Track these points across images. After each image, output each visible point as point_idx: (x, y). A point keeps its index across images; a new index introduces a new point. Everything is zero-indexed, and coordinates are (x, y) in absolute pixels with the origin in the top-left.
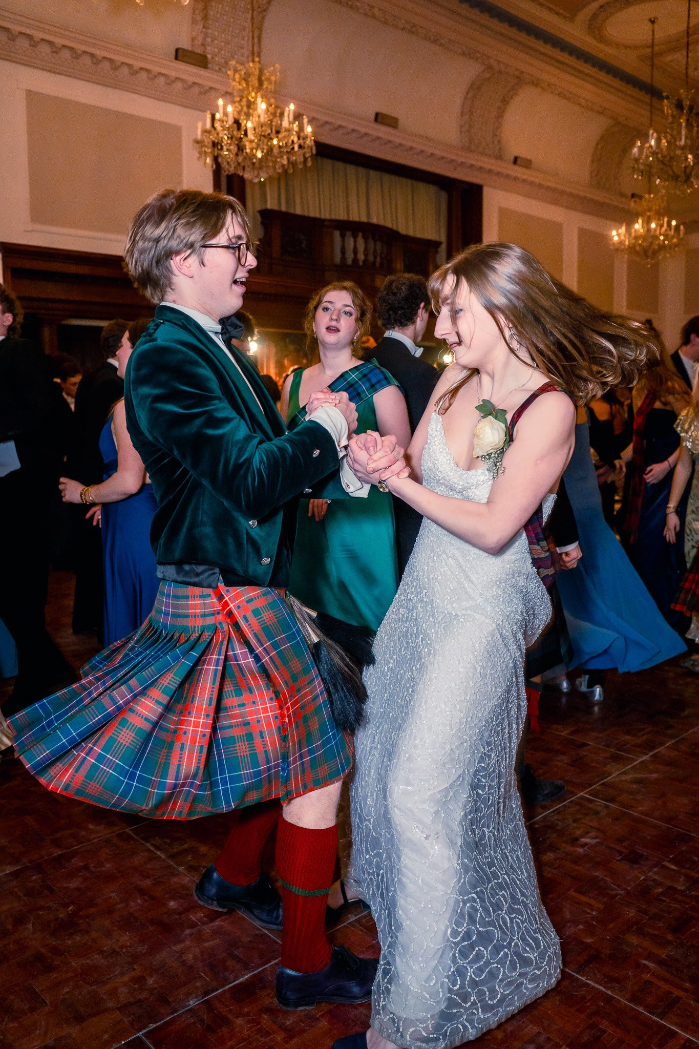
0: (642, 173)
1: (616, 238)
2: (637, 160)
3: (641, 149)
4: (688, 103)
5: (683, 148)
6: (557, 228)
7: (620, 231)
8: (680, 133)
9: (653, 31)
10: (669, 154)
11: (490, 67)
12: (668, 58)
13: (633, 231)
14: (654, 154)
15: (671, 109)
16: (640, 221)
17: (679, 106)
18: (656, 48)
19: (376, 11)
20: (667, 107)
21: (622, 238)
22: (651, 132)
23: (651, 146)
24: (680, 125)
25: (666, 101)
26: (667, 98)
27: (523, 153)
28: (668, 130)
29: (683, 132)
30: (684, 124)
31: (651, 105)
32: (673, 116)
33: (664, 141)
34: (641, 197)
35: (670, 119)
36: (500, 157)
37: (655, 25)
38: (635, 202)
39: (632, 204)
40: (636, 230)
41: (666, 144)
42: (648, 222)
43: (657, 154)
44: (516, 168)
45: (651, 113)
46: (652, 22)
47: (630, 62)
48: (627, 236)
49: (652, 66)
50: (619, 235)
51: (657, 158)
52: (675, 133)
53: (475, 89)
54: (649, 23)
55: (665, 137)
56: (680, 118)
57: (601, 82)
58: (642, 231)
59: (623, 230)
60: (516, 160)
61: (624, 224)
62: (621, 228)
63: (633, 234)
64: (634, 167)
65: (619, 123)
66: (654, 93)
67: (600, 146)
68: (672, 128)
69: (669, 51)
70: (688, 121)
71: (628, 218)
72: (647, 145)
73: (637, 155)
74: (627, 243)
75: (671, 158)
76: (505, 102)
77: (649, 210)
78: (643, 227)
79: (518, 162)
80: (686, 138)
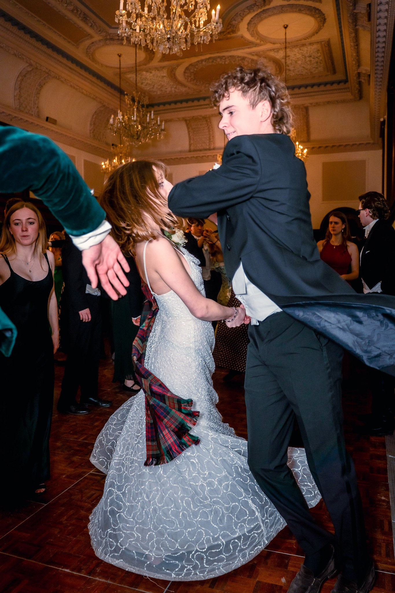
0: (116, 132)
1: (104, 167)
2: (112, 125)
3: (114, 119)
5: (135, 121)
7: (106, 163)
8: (133, 114)
9: (120, 61)
10: (128, 124)
11: (31, 65)
12: (129, 76)
14: (120, 122)
15: (129, 101)
16: (116, 158)
17: (133, 100)
18: (122, 70)
20: (127, 100)
21: (107, 166)
22: (119, 111)
23: (119, 119)
25: (126, 97)
26: (127, 94)
27: (52, 116)
28: (128, 112)
29: (135, 114)
30: (135, 109)
31: (120, 98)
33: (126, 117)
34: (116, 146)
35: (129, 106)
36: (38, 116)
37: (121, 57)
38: (113, 148)
39: (112, 149)
40: (114, 163)
41: (127, 119)
42: (120, 159)
43: (122, 123)
44: (47, 123)
45: (120, 103)
46: (120, 56)
47: (109, 75)
48: (110, 166)
49: (120, 78)
50: (105, 164)
51: (122, 125)
52: (131, 113)
53: (23, 76)
54: (118, 56)
55: (126, 115)
56: (134, 106)
57: (94, 82)
58: (117, 163)
59: (107, 162)
60: (47, 119)
61: (108, 159)
63: (113, 165)
64: (111, 129)
65: (104, 106)
66: (121, 92)
67: (94, 117)
68: (130, 111)
69: (128, 72)
70: (137, 108)
71: (110, 157)
72: (117, 118)
73: (112, 123)
74: (110, 170)
75: (130, 126)
76: (41, 86)
77: (121, 153)
78: (118, 161)
79: (49, 120)
80: (137, 117)
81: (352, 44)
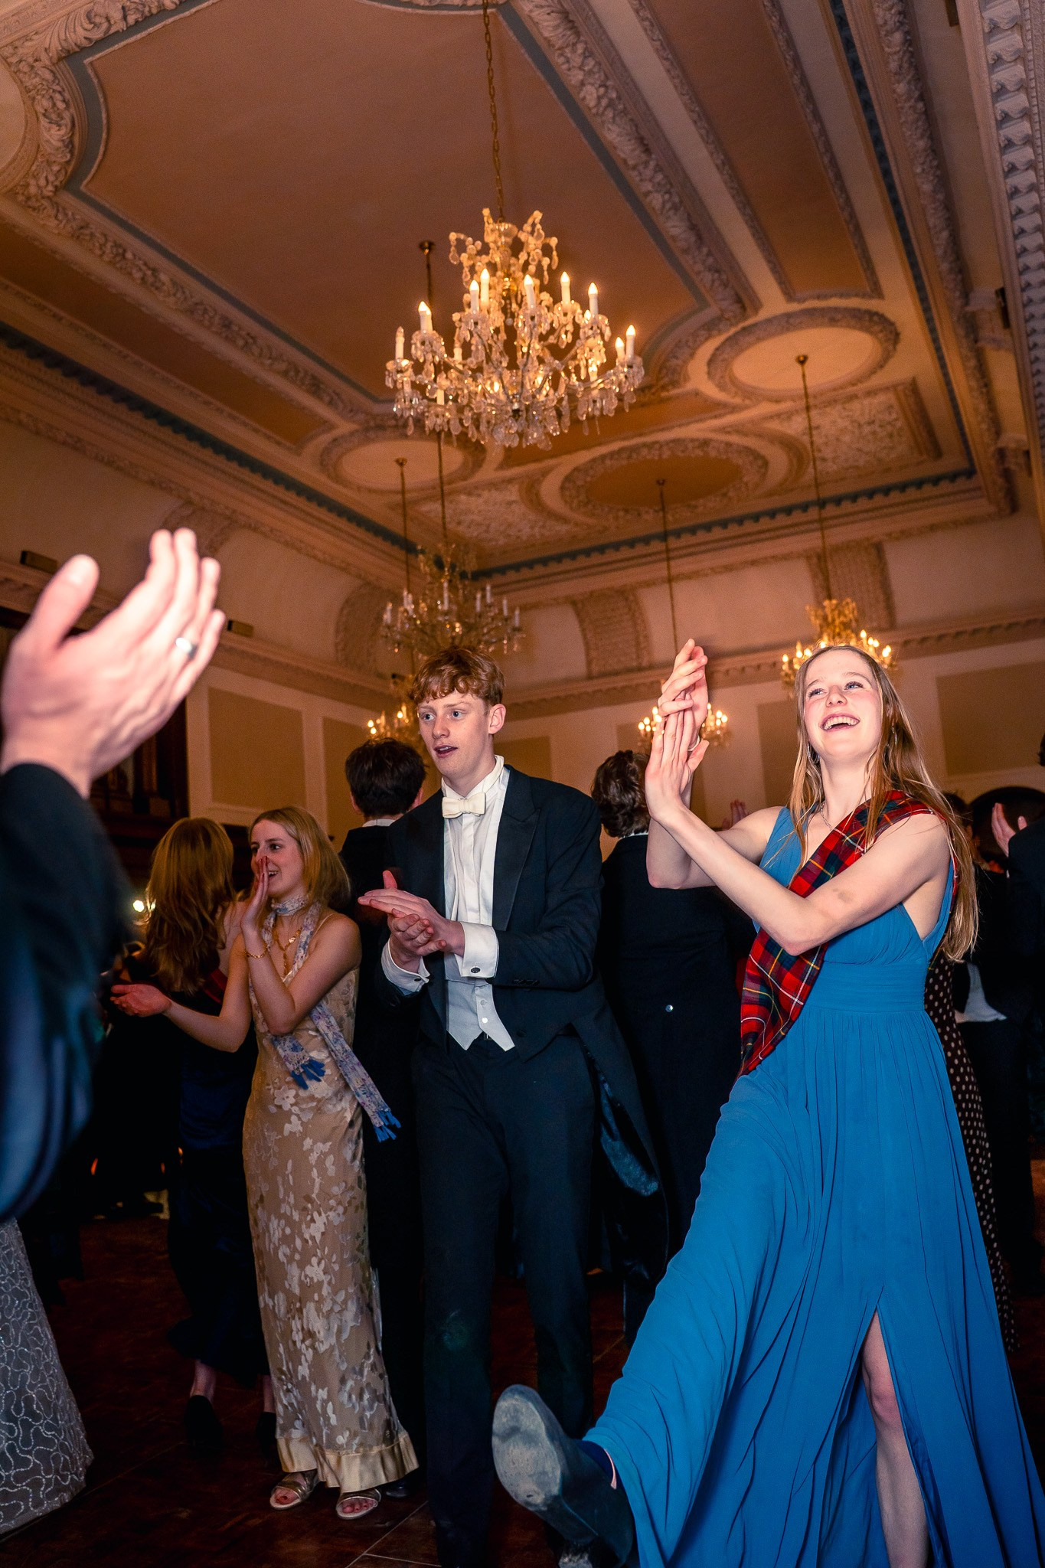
0: (399, 644)
1: (373, 731)
2: (389, 627)
3: (394, 612)
4: (449, 560)
5: (446, 613)
6: (294, 718)
7: (378, 721)
8: (441, 596)
9: (402, 474)
10: (430, 621)
11: (189, 502)
12: (425, 508)
13: (396, 721)
14: (410, 619)
15: (429, 566)
16: (404, 708)
17: (439, 564)
18: (408, 496)
19: (23, 417)
20: (423, 564)
21: (383, 730)
22: (405, 593)
23: (406, 611)
24: (441, 587)
25: (421, 556)
26: (422, 552)
27: (242, 617)
28: (427, 592)
29: (446, 595)
30: (446, 585)
31: (407, 564)
32: (431, 575)
33: (423, 605)
34: (402, 678)
35: (429, 579)
37: (405, 469)
38: (395, 683)
39: (392, 686)
40: (399, 720)
41: (426, 609)
43: (415, 620)
44: (230, 635)
45: (408, 572)
46: (401, 463)
47: (376, 509)
48: (388, 728)
49: (405, 515)
50: (376, 726)
51: (416, 624)
52: (436, 595)
54: (397, 465)
55: (424, 601)
56: (441, 577)
57: (340, 530)
58: (407, 721)
59: (382, 720)
61: (384, 713)
62: (380, 717)
63: (396, 726)
64: (386, 637)
65: (369, 583)
66: (408, 547)
67: (345, 612)
68: (431, 590)
69: (424, 499)
70: (450, 581)
71: (390, 706)
72: (402, 609)
73: (389, 621)
75: (434, 627)
79: (234, 627)
80: (450, 602)
81: (973, 384)
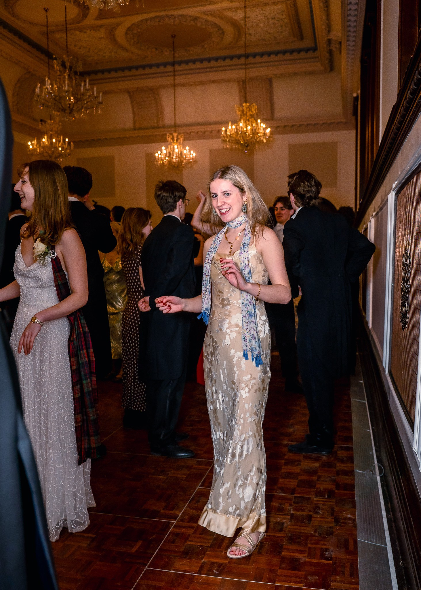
0: (43, 105)
1: (31, 147)
2: (38, 96)
3: (41, 88)
4: (69, 64)
5: (66, 92)
7: (33, 142)
8: (64, 82)
9: (47, 16)
10: (59, 95)
12: (58, 36)
13: (42, 143)
14: (49, 93)
15: (59, 67)
16: (46, 137)
17: (63, 65)
18: (49, 28)
20: (56, 65)
21: (35, 147)
22: (47, 79)
23: (47, 88)
24: (64, 77)
25: (55, 61)
26: (56, 59)
28: (58, 80)
29: (67, 82)
30: (67, 77)
31: (48, 63)
32: (60, 71)
33: (55, 86)
34: (45, 122)
35: (58, 73)
37: (48, 12)
38: (42, 124)
39: (40, 125)
40: (43, 142)
41: (57, 88)
42: (50, 138)
43: (51, 93)
45: (49, 69)
46: (46, 11)
47: (34, 34)
48: (38, 146)
49: (48, 39)
50: (32, 144)
51: (51, 96)
52: (62, 82)
54: (44, 12)
55: (56, 84)
56: (64, 73)
57: (15, 42)
58: (47, 143)
59: (35, 142)
61: (36, 138)
62: (34, 140)
63: (42, 145)
64: (37, 101)
65: (30, 72)
66: (49, 55)
67: (18, 86)
68: (60, 79)
69: (58, 31)
70: (69, 76)
71: (39, 135)
72: (45, 87)
73: (39, 93)
74: (38, 151)
75: (60, 98)
77: (51, 131)
78: (47, 140)
80: (68, 86)
